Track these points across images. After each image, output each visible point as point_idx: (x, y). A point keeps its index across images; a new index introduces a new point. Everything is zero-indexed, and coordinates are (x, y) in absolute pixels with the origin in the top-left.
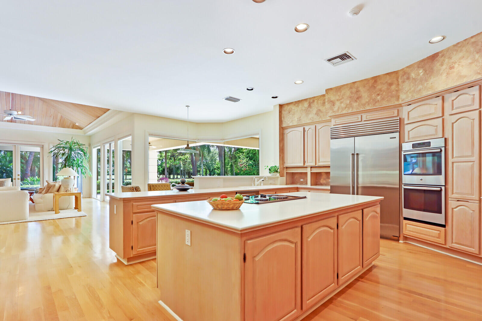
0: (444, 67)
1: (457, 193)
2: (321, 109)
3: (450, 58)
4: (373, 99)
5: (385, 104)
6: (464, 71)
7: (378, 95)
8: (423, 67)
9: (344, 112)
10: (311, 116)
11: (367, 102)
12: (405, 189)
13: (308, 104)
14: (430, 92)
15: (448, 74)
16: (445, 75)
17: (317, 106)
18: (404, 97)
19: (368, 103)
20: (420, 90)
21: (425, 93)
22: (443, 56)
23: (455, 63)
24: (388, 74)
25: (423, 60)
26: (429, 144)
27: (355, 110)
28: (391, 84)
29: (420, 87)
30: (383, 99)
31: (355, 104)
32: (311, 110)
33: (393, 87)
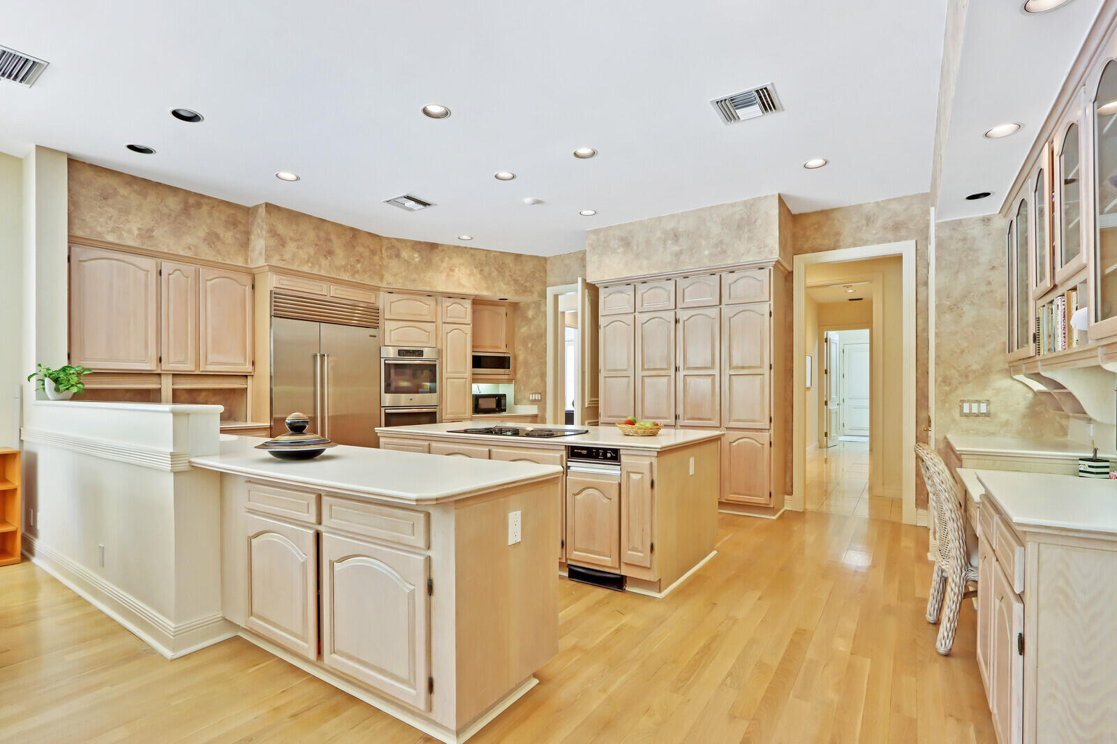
0: (444, 265)
1: (451, 413)
2: (222, 235)
3: (450, 258)
4: (351, 266)
5: (367, 281)
6: (464, 281)
7: (358, 261)
8: (418, 252)
9: (306, 268)
10: (188, 240)
11: (342, 266)
12: (387, 414)
13: (182, 206)
14: (428, 289)
15: (448, 275)
16: (445, 275)
17: (209, 221)
18: (390, 280)
19: (345, 268)
20: (415, 280)
21: (421, 287)
22: (443, 250)
23: (456, 267)
24: (370, 234)
25: (419, 243)
26: (420, 353)
27: (323, 273)
28: (373, 253)
29: (415, 276)
30: (365, 271)
31: (324, 262)
32: (190, 224)
33: (376, 258)
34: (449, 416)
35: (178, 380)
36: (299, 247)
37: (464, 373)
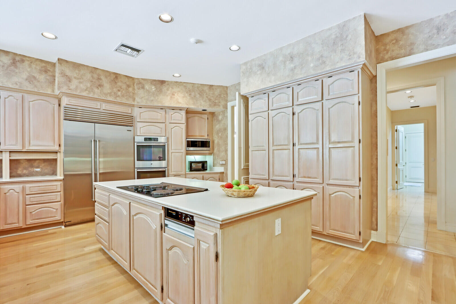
0: (169, 92)
1: (174, 172)
2: (37, 77)
3: (173, 88)
4: (114, 93)
5: (124, 101)
6: (180, 100)
7: (119, 90)
8: (155, 85)
9: (84, 94)
10: (15, 79)
11: (108, 93)
12: (138, 172)
13: (11, 61)
14: (160, 105)
15: (171, 97)
16: (169, 97)
17: (29, 70)
18: (138, 101)
19: (110, 94)
20: (152, 100)
21: (156, 104)
22: (168, 84)
23: (175, 93)
24: (126, 76)
25: (155, 80)
26: (156, 139)
27: (96, 96)
28: (129, 86)
29: (152, 98)
30: (123, 96)
31: (96, 90)
32: (17, 71)
33: (131, 89)
34: (173, 173)
35: (12, 154)
36: (80, 83)
37: (182, 149)
